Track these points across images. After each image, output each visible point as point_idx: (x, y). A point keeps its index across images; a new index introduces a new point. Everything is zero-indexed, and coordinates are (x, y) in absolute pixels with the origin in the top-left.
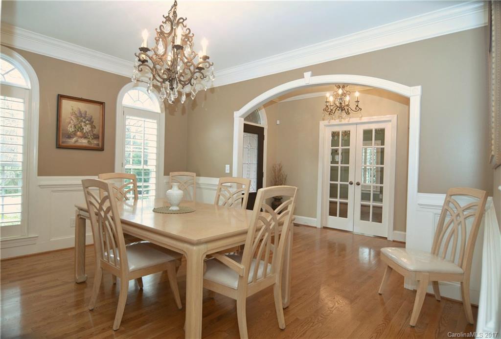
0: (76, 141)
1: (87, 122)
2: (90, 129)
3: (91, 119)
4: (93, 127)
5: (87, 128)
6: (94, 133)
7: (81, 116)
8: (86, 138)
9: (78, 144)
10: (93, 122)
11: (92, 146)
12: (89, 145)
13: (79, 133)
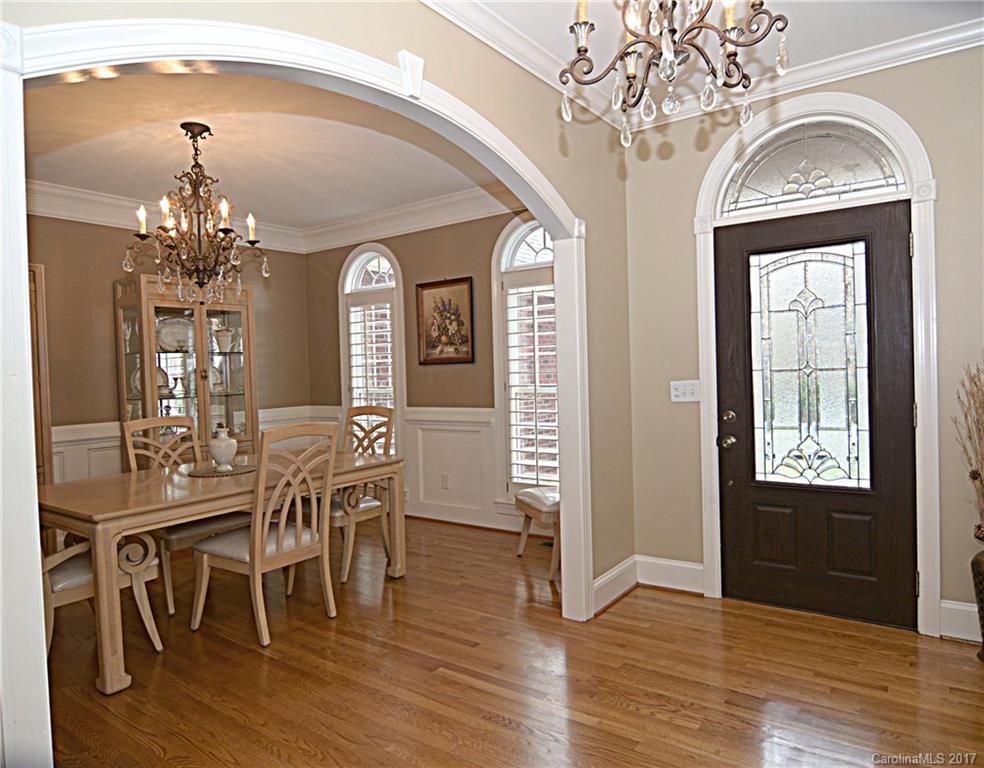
0: (441, 352)
1: (453, 317)
2: (456, 328)
3: (457, 310)
4: (460, 324)
5: (453, 328)
6: (462, 333)
7: (445, 310)
8: (452, 344)
9: (444, 356)
10: (459, 315)
11: (461, 355)
12: (458, 356)
13: (444, 338)
